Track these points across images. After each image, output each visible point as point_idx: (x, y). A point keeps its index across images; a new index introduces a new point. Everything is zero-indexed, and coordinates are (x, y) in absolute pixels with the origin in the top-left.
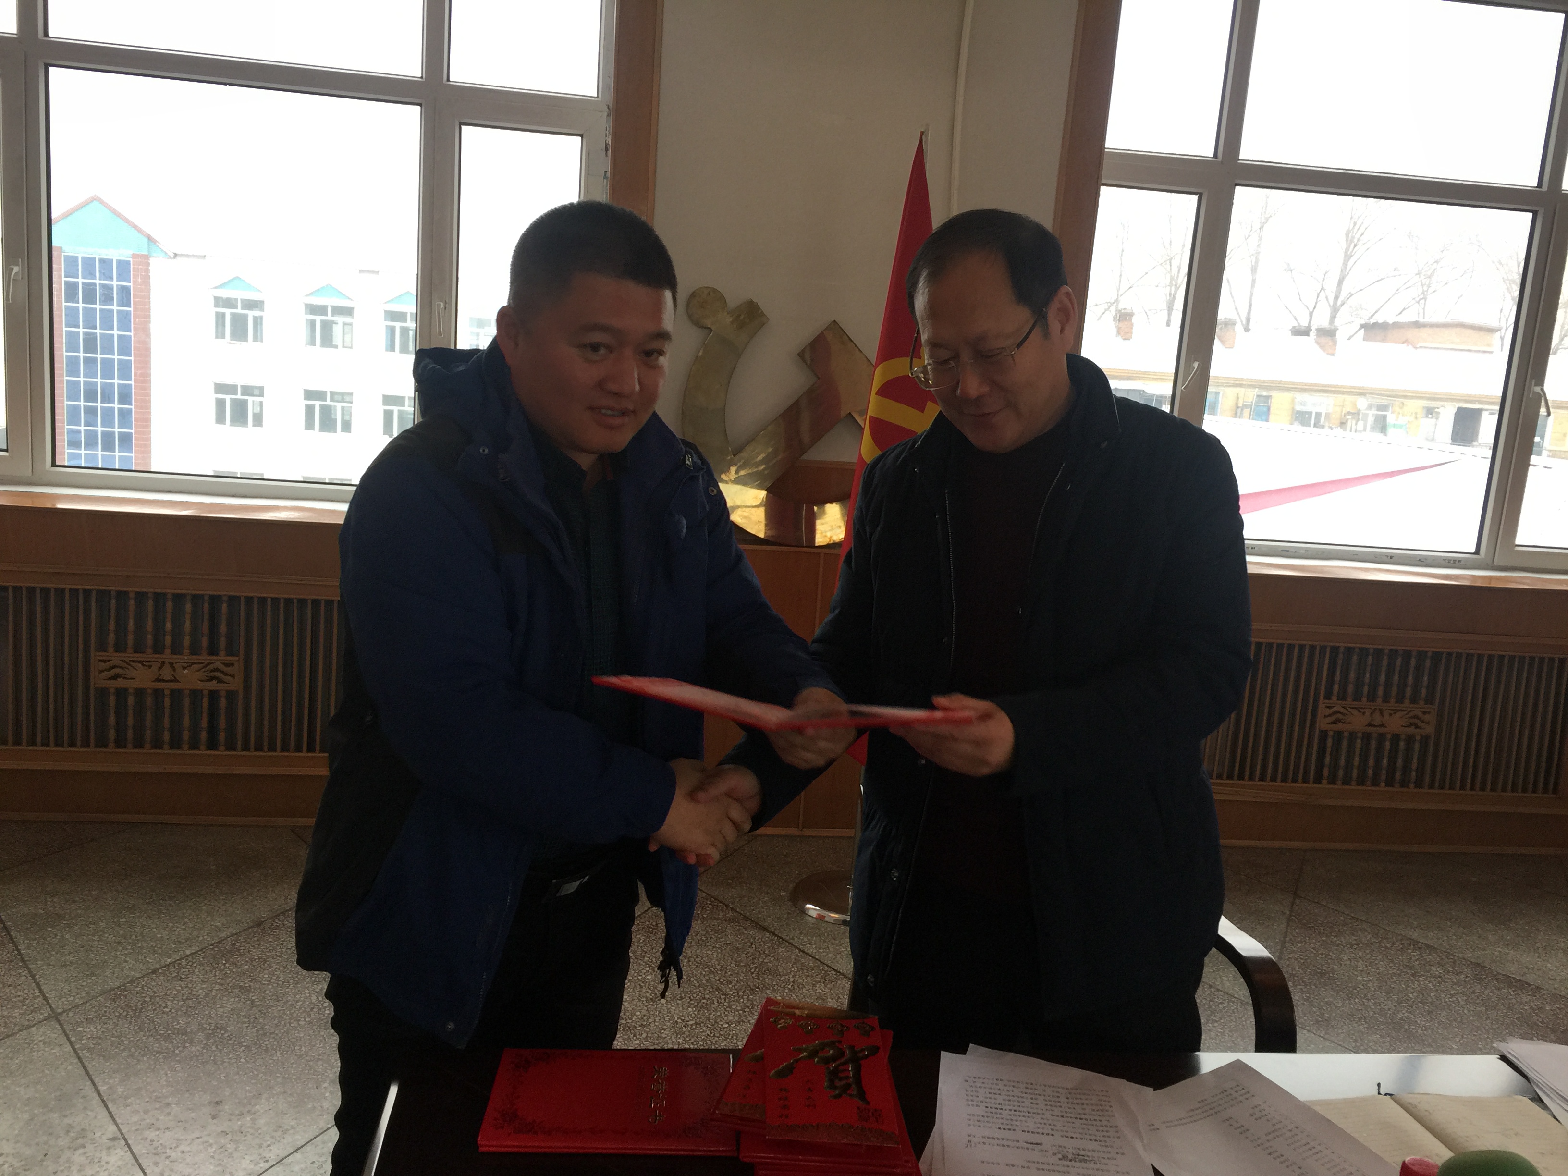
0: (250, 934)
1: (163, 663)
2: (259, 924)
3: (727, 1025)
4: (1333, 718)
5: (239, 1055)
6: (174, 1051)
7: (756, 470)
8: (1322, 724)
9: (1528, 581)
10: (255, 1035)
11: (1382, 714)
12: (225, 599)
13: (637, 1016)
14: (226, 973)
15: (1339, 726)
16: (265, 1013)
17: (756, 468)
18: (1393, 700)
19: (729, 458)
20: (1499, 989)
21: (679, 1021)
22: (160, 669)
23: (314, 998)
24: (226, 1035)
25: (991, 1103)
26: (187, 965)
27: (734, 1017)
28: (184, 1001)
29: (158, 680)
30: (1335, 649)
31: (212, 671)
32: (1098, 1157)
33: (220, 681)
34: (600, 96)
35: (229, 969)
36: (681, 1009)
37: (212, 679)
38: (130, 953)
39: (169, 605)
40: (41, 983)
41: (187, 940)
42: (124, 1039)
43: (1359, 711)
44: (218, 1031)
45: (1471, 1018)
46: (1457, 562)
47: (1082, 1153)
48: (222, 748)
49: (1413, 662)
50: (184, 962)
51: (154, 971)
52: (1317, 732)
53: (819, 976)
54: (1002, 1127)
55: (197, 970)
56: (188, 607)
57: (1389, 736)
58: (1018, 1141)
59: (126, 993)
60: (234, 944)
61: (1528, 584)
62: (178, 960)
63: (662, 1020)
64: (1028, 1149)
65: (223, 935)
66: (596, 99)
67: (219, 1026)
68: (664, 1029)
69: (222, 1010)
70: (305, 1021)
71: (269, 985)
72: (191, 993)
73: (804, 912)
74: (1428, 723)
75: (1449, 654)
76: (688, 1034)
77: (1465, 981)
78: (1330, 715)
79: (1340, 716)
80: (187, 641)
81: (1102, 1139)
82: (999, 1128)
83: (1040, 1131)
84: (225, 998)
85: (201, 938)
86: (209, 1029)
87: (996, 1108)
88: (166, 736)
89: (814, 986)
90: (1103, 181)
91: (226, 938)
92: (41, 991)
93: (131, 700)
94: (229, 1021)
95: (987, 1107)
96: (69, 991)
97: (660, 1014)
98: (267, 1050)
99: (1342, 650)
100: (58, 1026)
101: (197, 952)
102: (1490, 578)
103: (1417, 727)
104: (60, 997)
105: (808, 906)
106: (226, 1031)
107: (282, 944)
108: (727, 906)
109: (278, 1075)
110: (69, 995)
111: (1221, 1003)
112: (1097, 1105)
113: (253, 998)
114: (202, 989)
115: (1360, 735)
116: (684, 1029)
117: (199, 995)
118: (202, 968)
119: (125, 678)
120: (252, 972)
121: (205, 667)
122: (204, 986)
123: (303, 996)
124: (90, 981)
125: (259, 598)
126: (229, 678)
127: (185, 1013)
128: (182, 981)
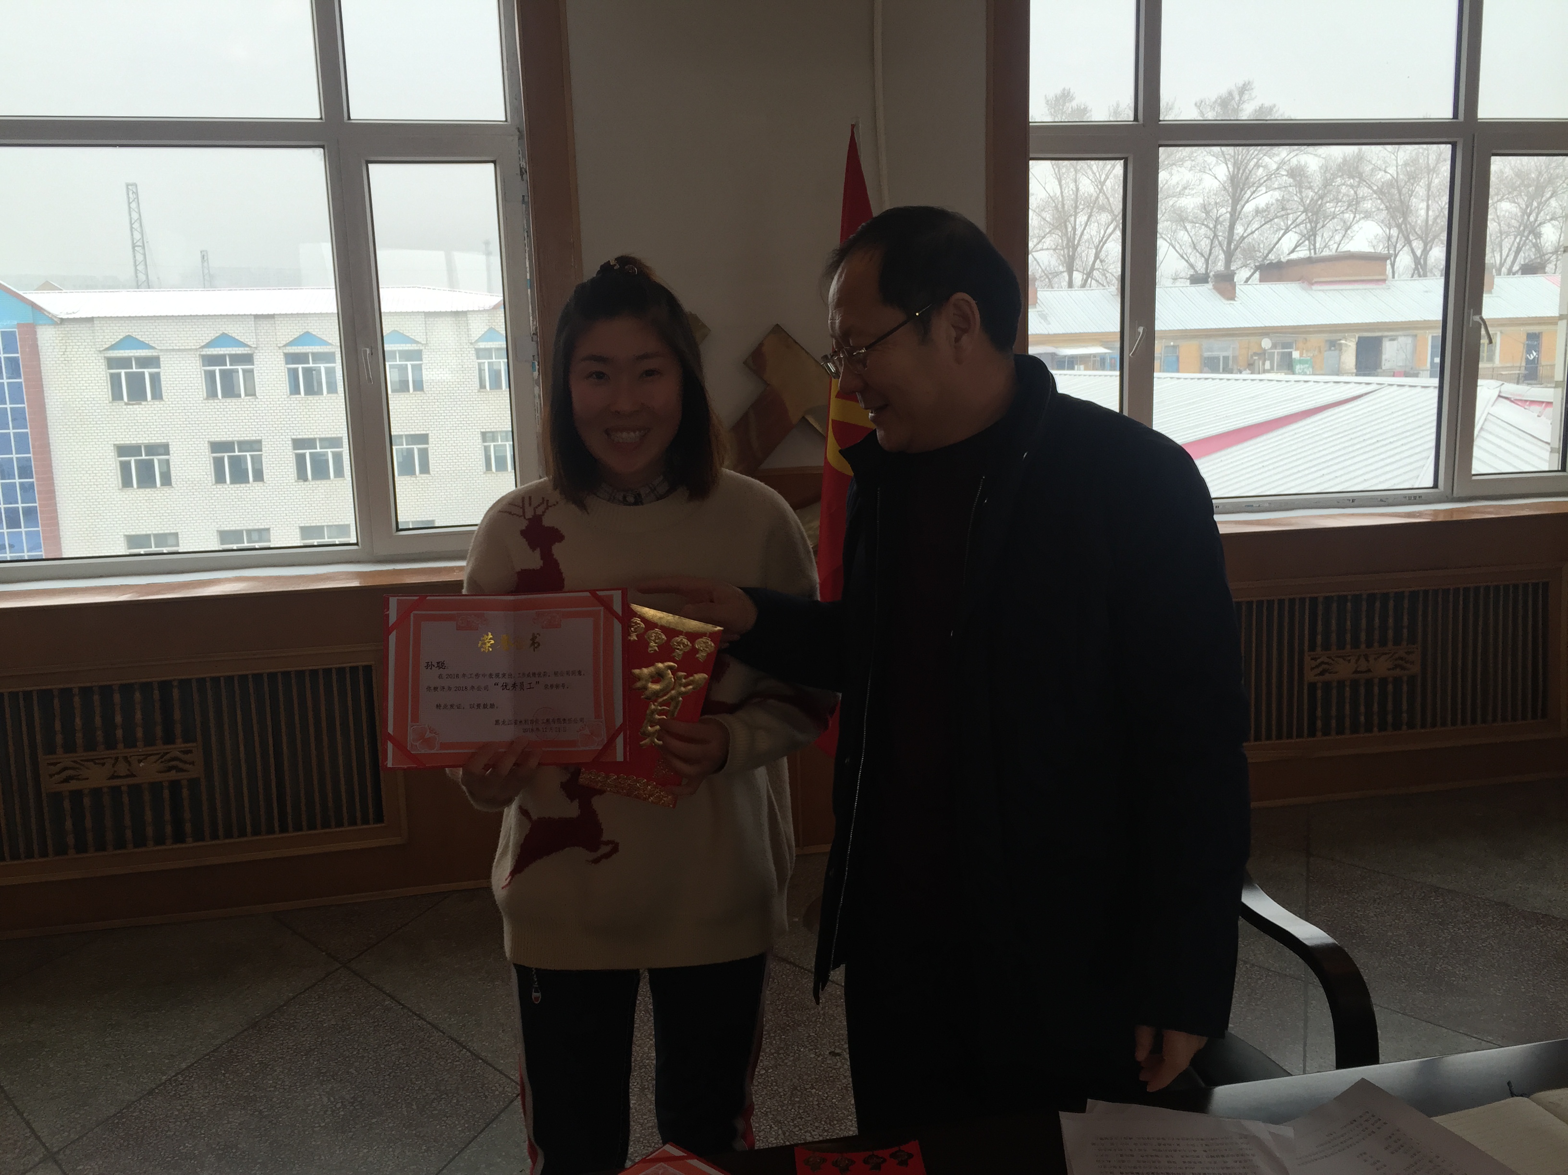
0: (246, 1037)
1: (117, 759)
2: (254, 1024)
4: (1320, 669)
8: (1310, 676)
10: (269, 1149)
11: (1368, 661)
12: (175, 683)
14: (227, 1084)
15: (1327, 677)
16: (275, 1124)
18: (1376, 644)
20: (1528, 927)
22: (114, 765)
23: (325, 1099)
24: (238, 1154)
25: (1125, 1167)
26: (184, 1080)
28: (186, 1120)
29: (113, 777)
30: (1314, 600)
31: (170, 761)
33: (180, 770)
34: (509, 119)
35: (231, 1080)
37: (170, 769)
38: (122, 1075)
39: (117, 698)
40: (31, 1121)
41: (180, 1052)
43: (1344, 660)
44: (229, 1149)
45: (1508, 962)
46: (1417, 498)
48: (190, 840)
49: (1391, 604)
50: (181, 1079)
51: (151, 1092)
52: (1306, 688)
55: (196, 1085)
56: (138, 696)
57: (1376, 681)
59: (124, 1120)
60: (231, 1051)
62: (174, 1076)
65: (217, 1042)
66: (505, 123)
67: (229, 1144)
69: (229, 1126)
70: (320, 1126)
71: (274, 1091)
72: (193, 1111)
74: (1412, 663)
75: (1426, 592)
77: (1493, 923)
78: (1317, 667)
79: (1324, 666)
80: (140, 733)
84: (230, 1113)
85: (194, 1049)
86: (219, 1149)
88: (129, 835)
90: (1031, 156)
91: (221, 1045)
92: (33, 1131)
93: (87, 801)
94: (239, 1137)
96: (62, 1126)
99: (1321, 600)
100: (55, 1167)
101: (192, 1065)
102: (1452, 510)
103: (1403, 668)
104: (54, 1135)
106: (238, 1149)
110: (62, 1130)
111: (1260, 979)
112: (1238, 1155)
113: (261, 1108)
114: (204, 1104)
115: (1348, 683)
117: (202, 1113)
118: (201, 1081)
119: (78, 779)
120: (255, 1080)
121: (162, 757)
122: (206, 1102)
123: (313, 1098)
124: (83, 1112)
125: (212, 678)
126: (189, 766)
127: (190, 1135)
128: (182, 1099)
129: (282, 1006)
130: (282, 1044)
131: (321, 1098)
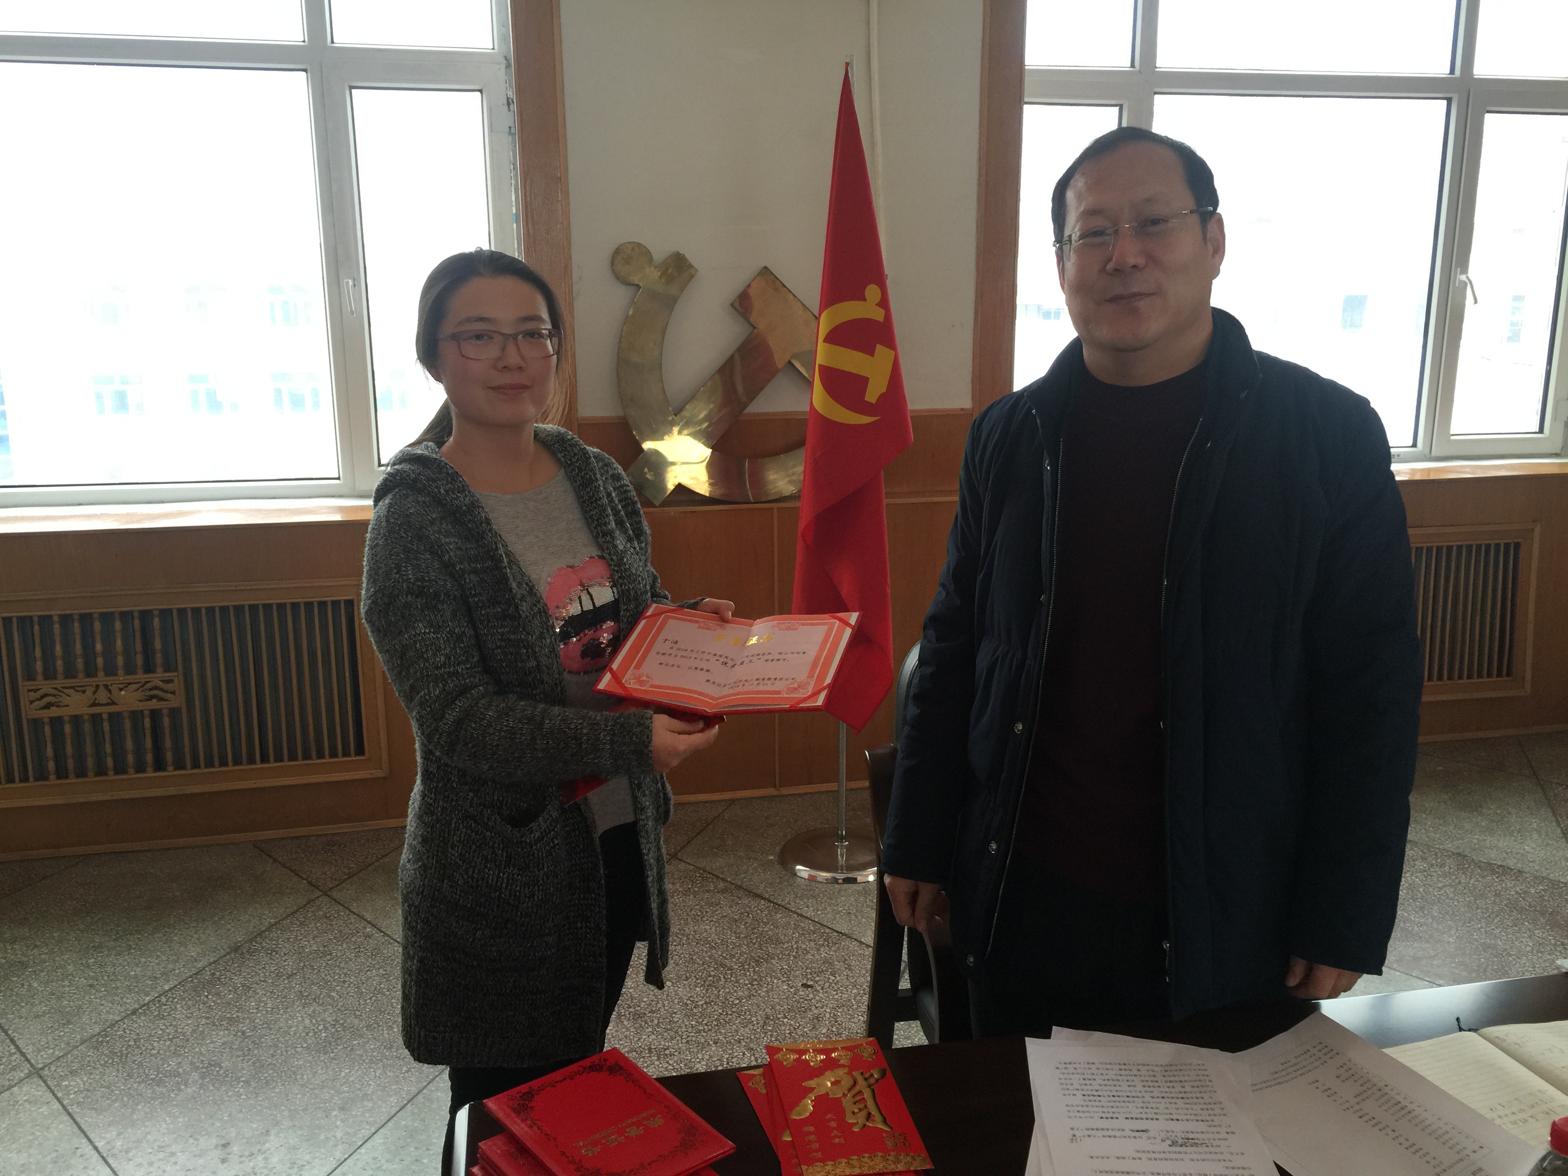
0: (229, 960)
1: (97, 687)
2: (236, 949)
3: (738, 1001)
5: (238, 1092)
6: (169, 1095)
7: (699, 428)
9: (1467, 470)
10: (252, 1068)
12: (156, 613)
13: (644, 1002)
14: (210, 1005)
16: (258, 1044)
17: (699, 426)
19: (670, 418)
20: (1483, 877)
21: (689, 1002)
22: (94, 692)
23: (307, 1021)
24: (222, 1072)
25: (1088, 1090)
26: (167, 1001)
27: (743, 992)
28: (170, 1040)
29: (94, 705)
31: (151, 690)
32: (1209, 1139)
33: (161, 699)
34: (496, 47)
35: (214, 1002)
36: (688, 989)
37: (151, 698)
38: (105, 996)
39: (97, 625)
40: (15, 1039)
41: (163, 974)
42: (114, 1089)
44: (212, 1068)
45: (1462, 910)
47: (1191, 1136)
48: (170, 768)
50: (164, 1000)
51: (134, 1012)
53: (822, 939)
54: (1104, 1115)
55: (178, 1006)
56: (118, 625)
58: (1123, 1130)
59: (108, 1039)
60: (213, 974)
61: (1469, 473)
62: (157, 997)
63: (671, 1003)
64: (1135, 1137)
65: (200, 965)
66: (493, 51)
67: (213, 1063)
68: (675, 1013)
69: (212, 1045)
70: (302, 1047)
71: (257, 1013)
72: (176, 1031)
73: (794, 874)
76: (700, 1015)
77: (1450, 873)
80: (120, 661)
81: (1209, 1118)
82: (1102, 1118)
83: (1144, 1116)
84: (214, 1033)
85: (177, 971)
86: (203, 1067)
87: (1094, 1096)
88: (110, 762)
89: (818, 950)
90: (1026, 100)
91: (204, 968)
92: (17, 1047)
93: (68, 728)
94: (222, 1056)
95: (1084, 1095)
96: (47, 1043)
97: (669, 998)
98: (267, 1083)
100: (41, 1082)
101: (176, 986)
104: (39, 1051)
105: (799, 867)
106: (221, 1067)
108: (717, 877)
109: (284, 1108)
110: (47, 1047)
112: (1195, 1081)
113: (244, 1029)
114: (188, 1025)
116: (695, 1011)
117: (186, 1033)
118: (184, 1003)
119: (58, 706)
120: (238, 1002)
121: (142, 686)
122: (190, 1022)
123: (296, 1020)
124: (67, 1030)
125: (193, 609)
126: (170, 695)
127: (174, 1053)
128: (165, 1019)
129: (264, 932)
130: (264, 968)
131: (303, 1020)
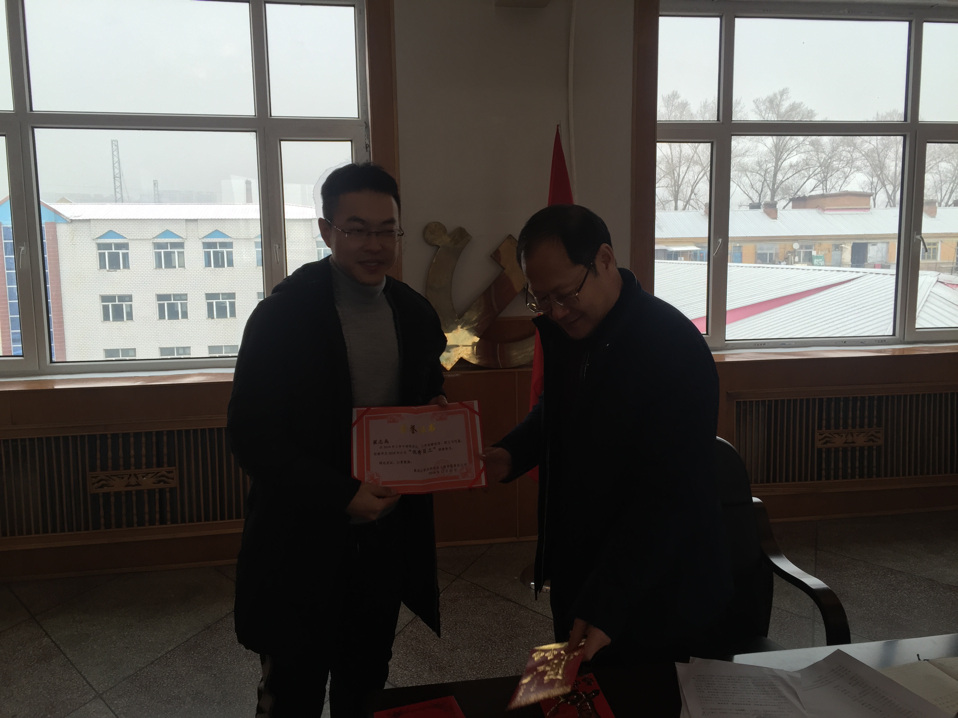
0: (204, 634)
1: (130, 475)
2: (208, 628)
3: (500, 661)
4: (824, 441)
5: (214, 708)
6: (175, 710)
7: (472, 326)
8: (818, 444)
9: (926, 349)
10: (221, 695)
11: (852, 436)
12: (165, 433)
13: (445, 660)
14: (195, 659)
15: (829, 445)
16: (224, 681)
17: (473, 324)
18: (858, 427)
19: (456, 320)
20: (945, 593)
21: (471, 661)
22: (129, 478)
23: (251, 669)
24: (204, 697)
25: (710, 690)
26: (170, 657)
27: (502, 655)
28: (173, 678)
29: (128, 486)
30: (821, 400)
31: (160, 477)
32: (779, 715)
33: (165, 482)
34: (360, 117)
35: (197, 657)
36: (470, 653)
37: (160, 482)
38: (135, 653)
39: (132, 440)
40: (86, 677)
41: (167, 641)
42: (144, 705)
43: (839, 435)
44: (199, 695)
45: (932, 612)
46: (883, 341)
47: (768, 713)
48: (169, 523)
49: (867, 403)
50: (169, 656)
51: (152, 663)
52: (816, 450)
54: (720, 702)
55: (177, 660)
56: (143, 439)
57: (858, 448)
58: (731, 710)
59: (138, 677)
60: (196, 642)
61: (927, 351)
62: (165, 654)
63: (460, 661)
64: (737, 713)
65: (188, 637)
66: (358, 119)
67: (199, 692)
68: (463, 667)
69: (198, 682)
70: (249, 683)
71: (222, 664)
72: (177, 674)
74: (879, 438)
75: (887, 397)
76: (477, 668)
77: (924, 590)
78: (822, 439)
79: (828, 439)
80: (144, 460)
84: (198, 675)
85: (175, 640)
86: (193, 694)
87: (714, 692)
88: (135, 519)
89: (546, 632)
90: (658, 140)
91: (190, 638)
92: (87, 682)
93: (112, 499)
94: (204, 688)
95: (709, 692)
96: (104, 680)
97: (459, 658)
98: (230, 704)
99: (825, 400)
100: (102, 702)
101: (175, 648)
102: (903, 349)
103: (873, 441)
104: (99, 684)
106: (203, 694)
107: (225, 639)
108: (485, 589)
110: (104, 682)
111: (787, 618)
112: (771, 685)
113: (215, 673)
115: (841, 449)
116: (475, 666)
117: (182, 675)
118: (180, 658)
119: (108, 486)
120: (211, 657)
121: (156, 475)
122: (184, 669)
123: (244, 668)
124: (115, 672)
125: (185, 430)
126: (171, 480)
127: (176, 686)
128: (170, 667)
131: (249, 668)
